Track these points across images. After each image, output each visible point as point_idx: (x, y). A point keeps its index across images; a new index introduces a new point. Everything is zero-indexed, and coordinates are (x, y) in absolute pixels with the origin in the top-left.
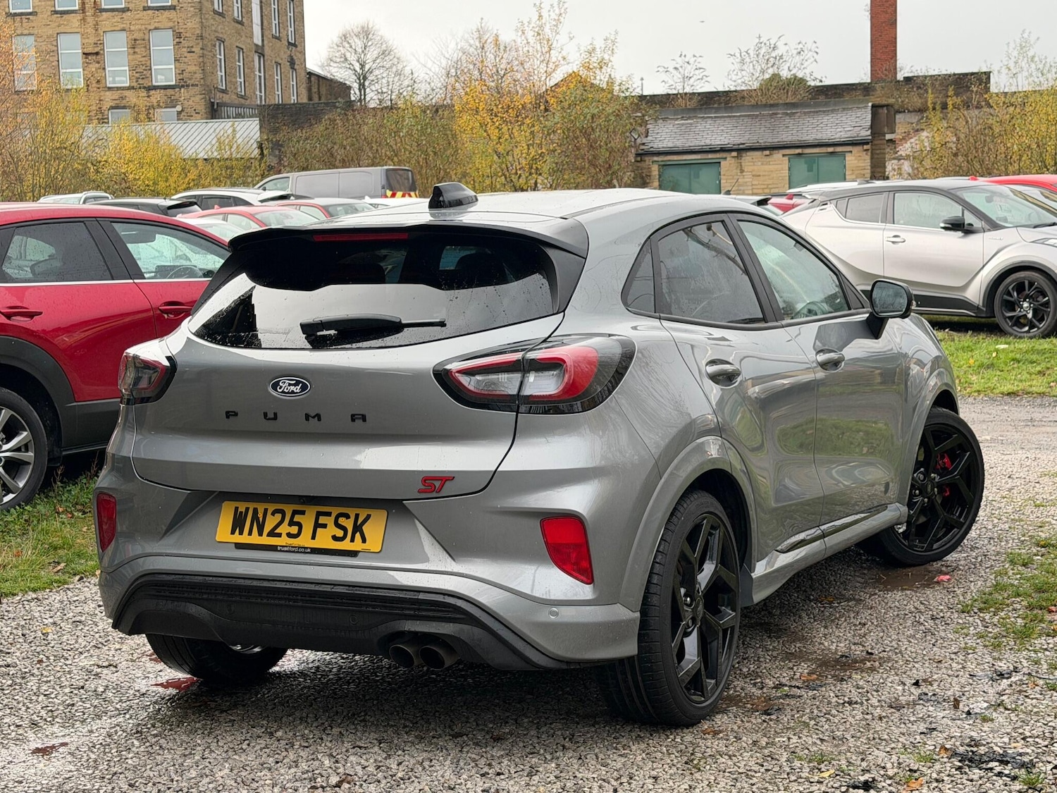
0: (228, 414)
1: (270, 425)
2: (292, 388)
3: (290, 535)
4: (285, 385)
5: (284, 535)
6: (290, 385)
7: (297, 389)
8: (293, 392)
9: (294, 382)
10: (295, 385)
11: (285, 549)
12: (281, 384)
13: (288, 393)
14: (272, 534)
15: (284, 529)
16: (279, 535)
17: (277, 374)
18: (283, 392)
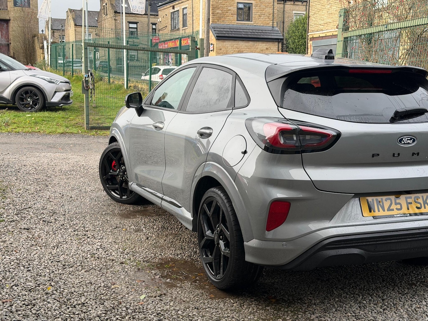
0: (373, 156)
1: (395, 159)
2: (409, 141)
3: (397, 209)
4: (405, 140)
5: (395, 210)
6: (408, 140)
7: (411, 142)
8: (409, 143)
9: (410, 138)
10: (410, 140)
11: (398, 216)
12: (404, 140)
13: (407, 143)
14: (389, 210)
15: (393, 207)
16: (393, 210)
17: (402, 135)
18: (404, 143)
